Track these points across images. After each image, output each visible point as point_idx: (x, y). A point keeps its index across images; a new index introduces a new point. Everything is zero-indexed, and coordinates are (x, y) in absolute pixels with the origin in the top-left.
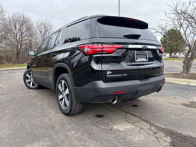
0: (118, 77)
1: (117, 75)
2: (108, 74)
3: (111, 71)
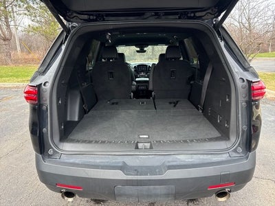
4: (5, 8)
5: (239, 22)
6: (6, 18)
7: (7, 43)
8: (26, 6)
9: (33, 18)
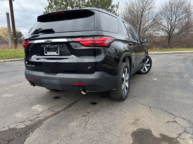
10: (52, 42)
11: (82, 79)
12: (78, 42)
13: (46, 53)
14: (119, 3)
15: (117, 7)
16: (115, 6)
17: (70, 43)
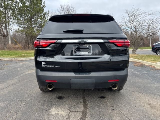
0: (51, 67)
1: (50, 66)
2: (43, 64)
3: (45, 62)
4: (6, 19)
5: (130, 28)
6: (6, 25)
7: (5, 38)
8: (17, 19)
9: (20, 25)
10: (87, 42)
11: (117, 75)
12: (113, 43)
13: (75, 53)
14: (49, 11)
15: (48, 14)
16: (46, 13)
17: (106, 44)
